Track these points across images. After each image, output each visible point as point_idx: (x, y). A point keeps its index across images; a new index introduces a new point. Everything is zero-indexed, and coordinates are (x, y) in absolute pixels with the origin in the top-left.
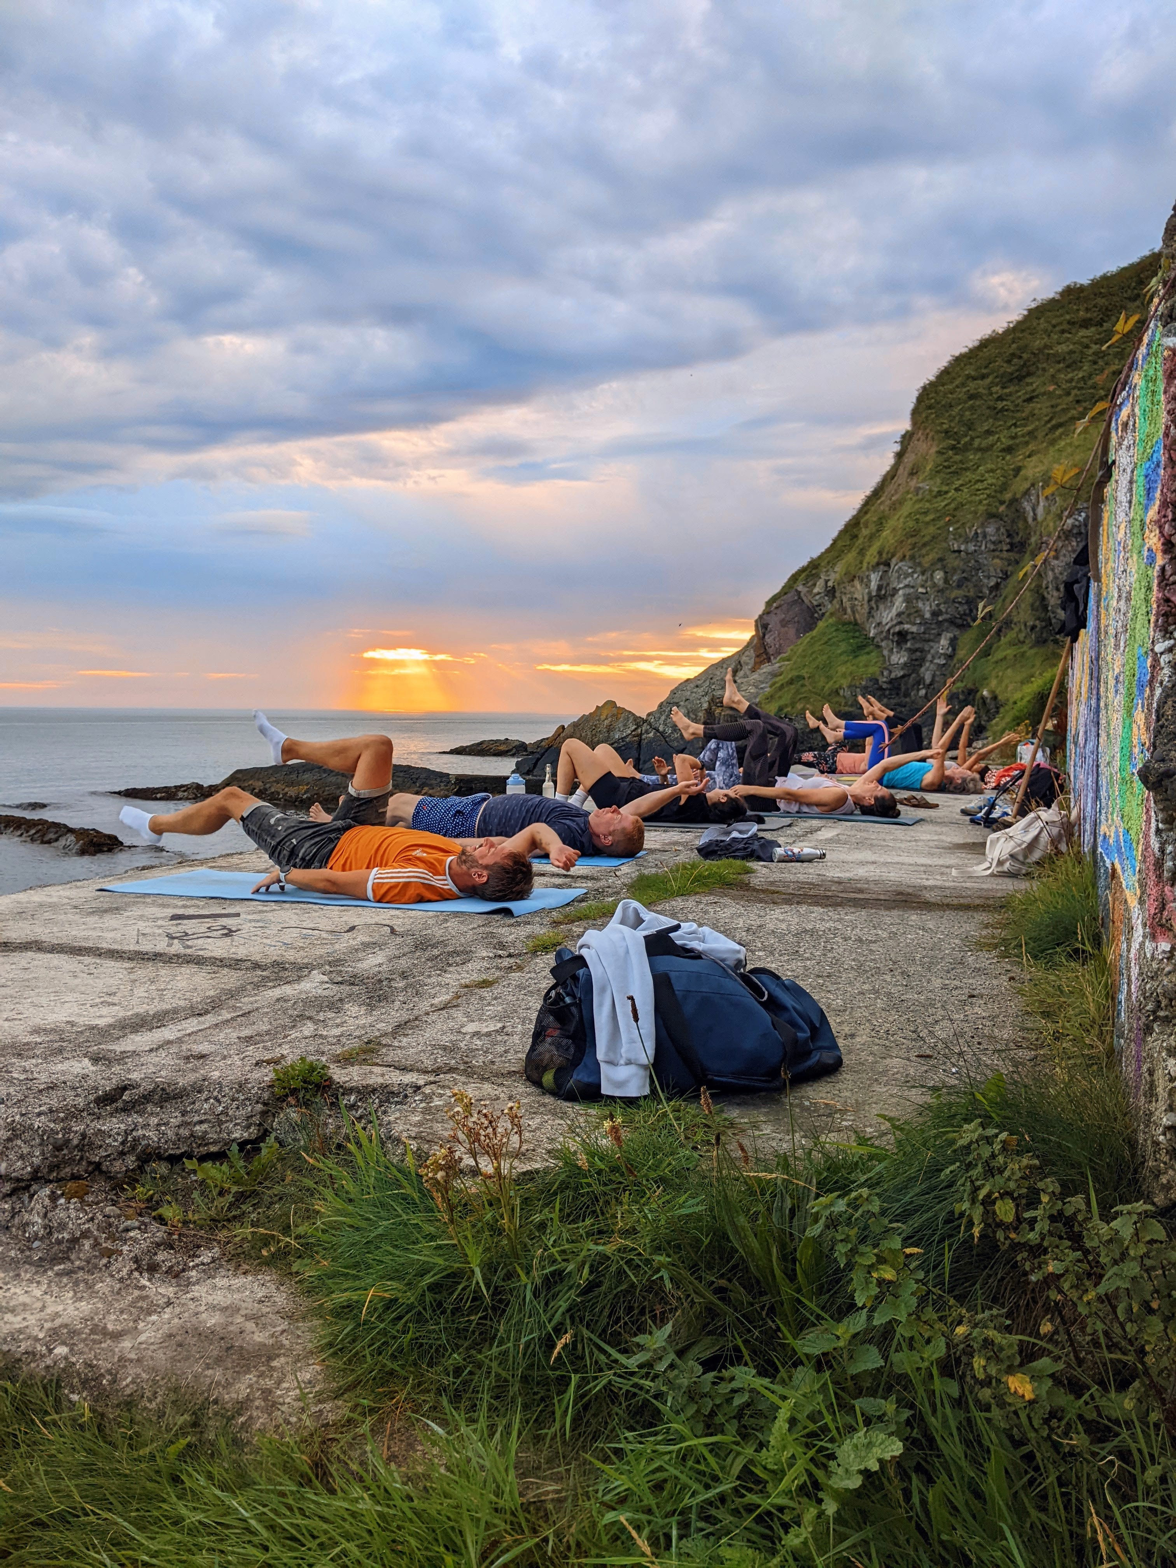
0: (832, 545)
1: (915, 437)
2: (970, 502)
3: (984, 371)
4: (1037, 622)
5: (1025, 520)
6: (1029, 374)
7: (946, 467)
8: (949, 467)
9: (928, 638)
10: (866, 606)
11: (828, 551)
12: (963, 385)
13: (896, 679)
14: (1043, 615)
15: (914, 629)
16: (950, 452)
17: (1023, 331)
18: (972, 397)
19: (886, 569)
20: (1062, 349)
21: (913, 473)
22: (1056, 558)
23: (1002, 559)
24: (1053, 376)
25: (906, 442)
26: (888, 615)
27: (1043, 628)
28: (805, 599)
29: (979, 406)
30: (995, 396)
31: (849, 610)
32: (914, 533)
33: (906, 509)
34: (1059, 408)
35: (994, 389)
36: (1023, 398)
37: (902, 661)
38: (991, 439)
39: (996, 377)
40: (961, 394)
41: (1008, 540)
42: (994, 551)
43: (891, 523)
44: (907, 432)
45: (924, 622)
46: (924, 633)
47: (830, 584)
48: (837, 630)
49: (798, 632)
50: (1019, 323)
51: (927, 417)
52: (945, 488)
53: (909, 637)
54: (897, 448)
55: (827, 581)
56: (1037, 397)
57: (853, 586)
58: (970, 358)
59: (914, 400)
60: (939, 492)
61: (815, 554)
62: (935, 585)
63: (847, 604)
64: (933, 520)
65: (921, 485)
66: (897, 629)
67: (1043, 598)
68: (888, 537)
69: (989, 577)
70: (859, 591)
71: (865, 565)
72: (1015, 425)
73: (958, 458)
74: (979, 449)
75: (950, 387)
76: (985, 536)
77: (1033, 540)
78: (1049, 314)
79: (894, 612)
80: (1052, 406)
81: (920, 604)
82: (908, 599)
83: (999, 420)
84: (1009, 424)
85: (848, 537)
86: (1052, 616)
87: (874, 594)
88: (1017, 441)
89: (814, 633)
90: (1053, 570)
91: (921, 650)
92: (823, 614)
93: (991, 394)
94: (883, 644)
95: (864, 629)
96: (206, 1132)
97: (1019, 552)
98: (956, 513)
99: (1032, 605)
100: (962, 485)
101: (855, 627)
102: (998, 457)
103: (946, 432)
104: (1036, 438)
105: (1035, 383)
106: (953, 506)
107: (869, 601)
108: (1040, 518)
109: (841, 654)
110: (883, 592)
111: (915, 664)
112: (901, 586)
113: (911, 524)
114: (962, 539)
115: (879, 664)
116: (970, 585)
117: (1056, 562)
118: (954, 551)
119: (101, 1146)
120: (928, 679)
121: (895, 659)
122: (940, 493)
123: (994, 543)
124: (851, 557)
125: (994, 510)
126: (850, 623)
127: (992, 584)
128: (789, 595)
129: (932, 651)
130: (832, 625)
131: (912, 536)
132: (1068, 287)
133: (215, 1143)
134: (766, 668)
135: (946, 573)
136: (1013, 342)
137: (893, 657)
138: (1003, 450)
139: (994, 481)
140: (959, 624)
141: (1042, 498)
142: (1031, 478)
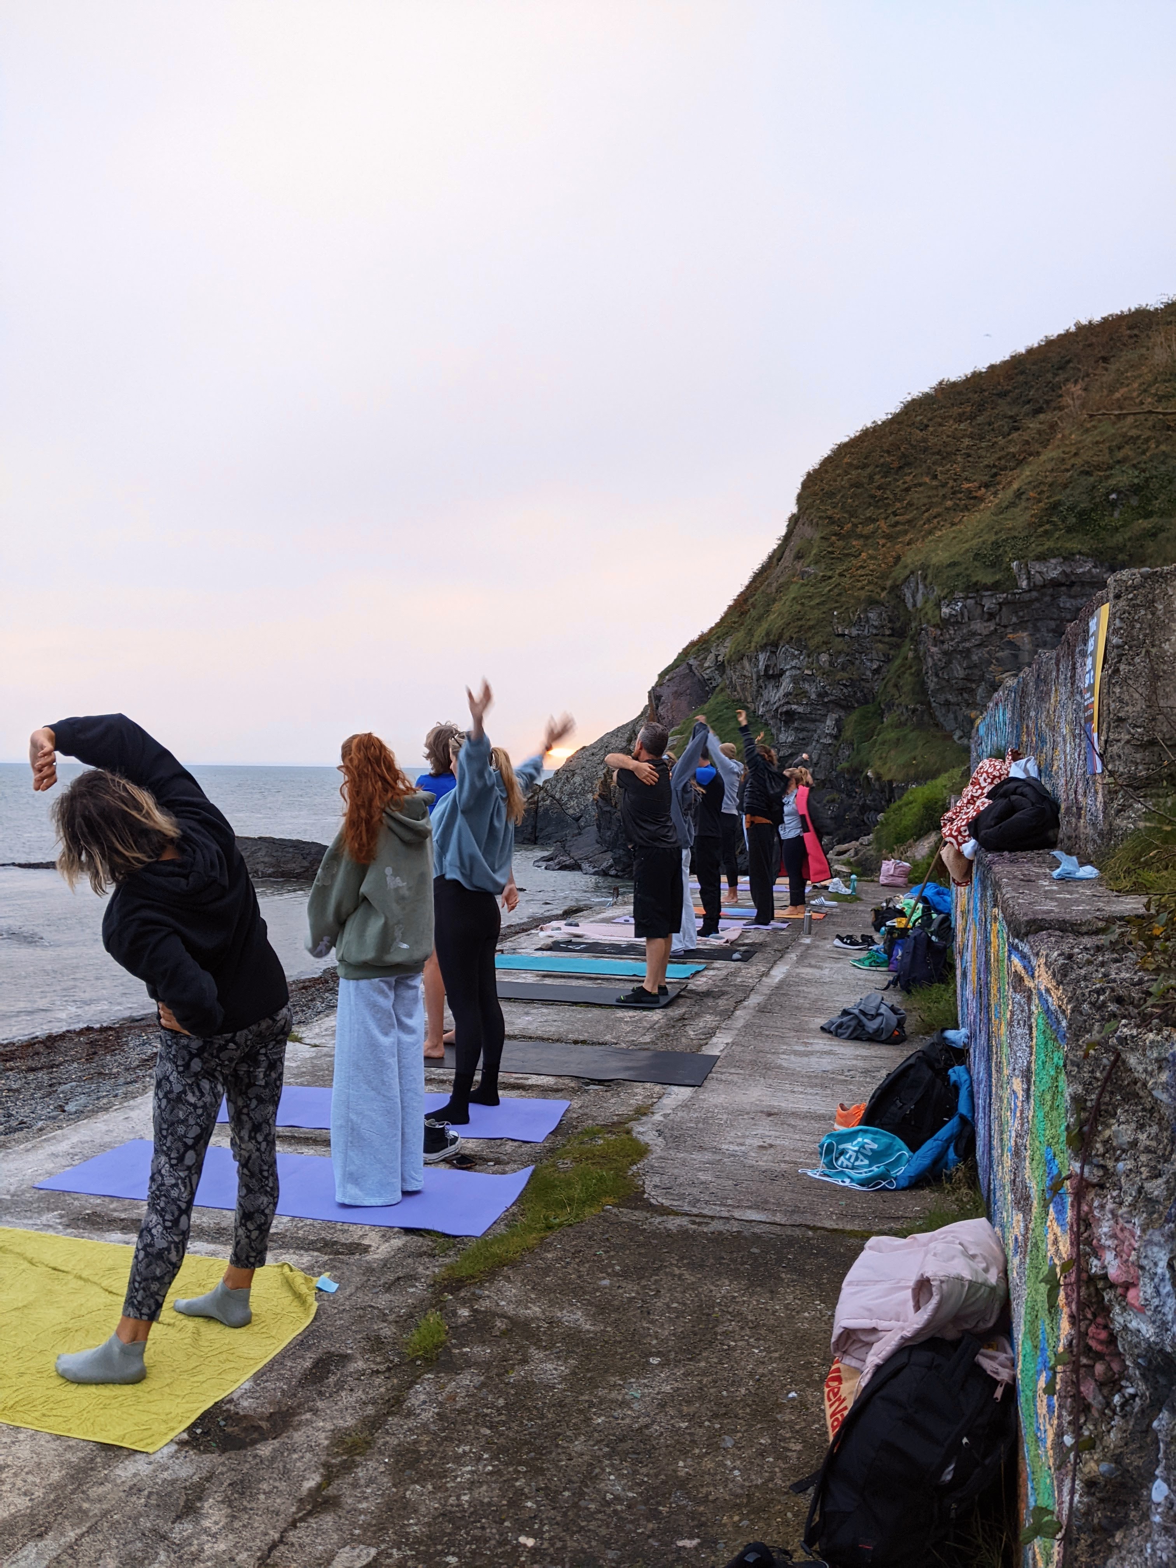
1: (801, 522)
2: (853, 588)
3: (865, 460)
4: (918, 706)
5: (905, 606)
6: (907, 465)
7: (829, 553)
8: (832, 553)
9: (814, 717)
10: (754, 684)
11: (718, 625)
12: (847, 473)
14: (923, 699)
15: (800, 709)
16: (833, 538)
18: (853, 485)
19: (774, 649)
20: (937, 442)
21: (799, 556)
22: (935, 645)
23: (884, 643)
24: (929, 468)
25: (792, 526)
26: (775, 695)
27: (922, 712)
28: (696, 672)
29: (861, 494)
30: (876, 485)
31: (738, 688)
32: (800, 617)
33: (793, 591)
34: (935, 499)
35: (875, 478)
36: (902, 487)
37: (790, 739)
38: (872, 526)
39: (877, 467)
40: (844, 481)
41: (889, 625)
42: (876, 635)
43: (776, 607)
44: (793, 515)
45: (810, 703)
46: (810, 713)
47: (720, 658)
48: (727, 708)
49: (690, 704)
51: (811, 503)
52: (829, 573)
53: (796, 717)
54: (785, 530)
55: (717, 656)
57: (742, 665)
59: (800, 486)
60: (824, 576)
62: (820, 667)
63: (737, 682)
64: (818, 604)
65: (806, 569)
66: (785, 708)
67: (923, 683)
68: (775, 619)
69: (872, 660)
70: (748, 669)
71: (754, 645)
72: (895, 513)
73: (841, 544)
74: (861, 536)
75: (833, 474)
76: (867, 620)
77: (913, 625)
78: (925, 408)
79: (781, 692)
80: (928, 497)
81: (806, 686)
82: (795, 680)
83: (879, 508)
84: (889, 512)
85: (737, 615)
86: (931, 700)
87: (762, 673)
88: (897, 529)
90: (932, 657)
91: (808, 730)
92: (714, 689)
93: (872, 483)
94: (772, 722)
97: (900, 637)
98: (839, 598)
99: (913, 689)
100: (845, 571)
102: (879, 544)
103: (830, 518)
104: (915, 526)
105: (913, 473)
106: (836, 591)
107: (758, 679)
108: (919, 605)
109: (730, 731)
110: (771, 672)
111: (802, 743)
112: (788, 667)
113: (797, 607)
114: (846, 624)
116: (854, 667)
117: (935, 649)
118: (839, 635)
121: (782, 737)
122: (824, 578)
123: (876, 627)
124: (741, 634)
125: (876, 596)
127: (875, 667)
128: (681, 668)
129: (818, 731)
130: (723, 702)
131: (798, 619)
132: (942, 382)
135: (831, 655)
136: (892, 433)
137: (780, 736)
139: (875, 568)
140: (843, 704)
141: (921, 586)
142: (911, 566)
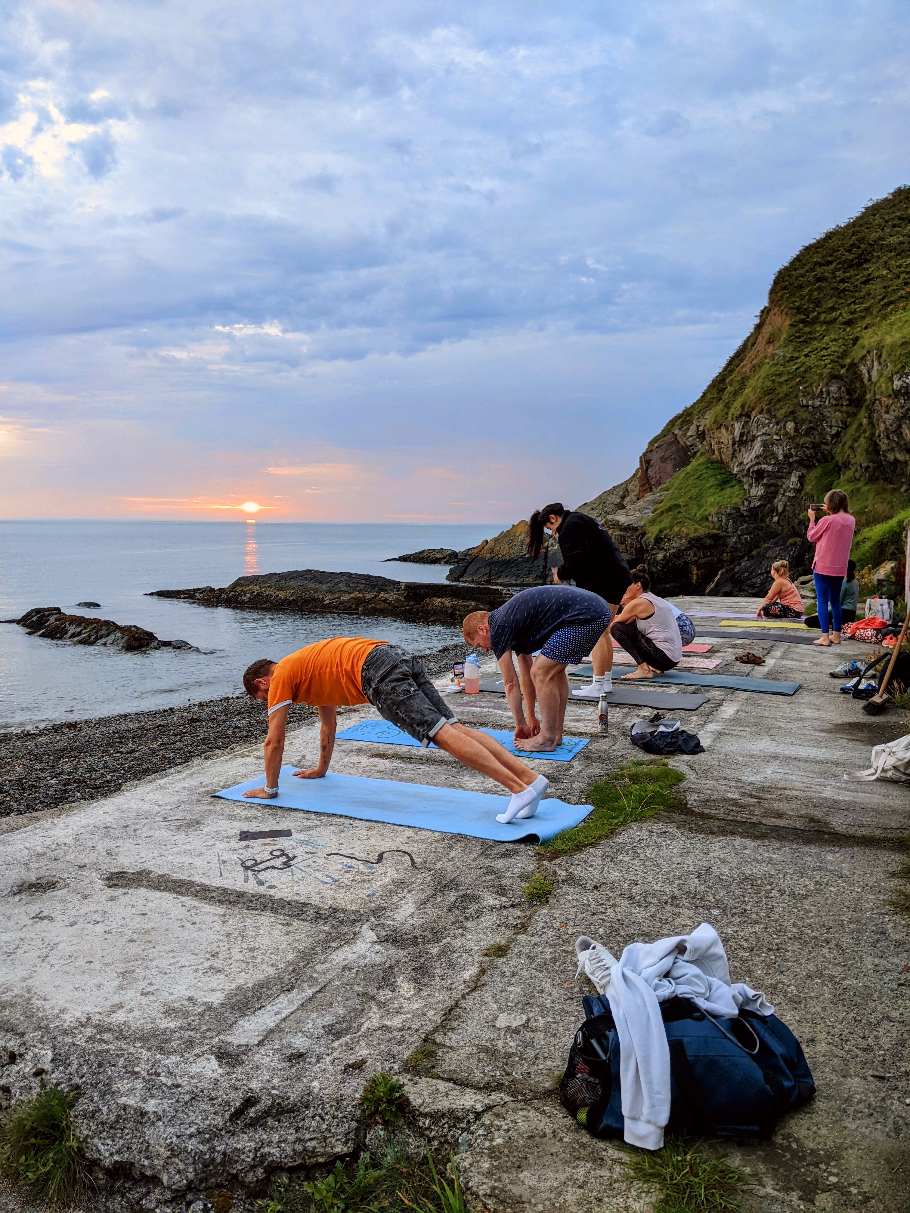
0: (702, 397)
1: (772, 312)
2: (818, 366)
3: (830, 259)
4: (871, 464)
5: (862, 380)
6: (867, 261)
7: (796, 337)
8: (800, 337)
9: (781, 474)
10: (730, 449)
11: (699, 401)
12: (812, 270)
13: (755, 508)
14: (875, 458)
15: (770, 468)
16: (801, 325)
17: (861, 226)
18: (819, 279)
19: (747, 419)
20: (893, 240)
21: (770, 341)
22: (887, 412)
23: (842, 412)
24: (886, 262)
25: (764, 317)
26: (748, 457)
27: (874, 469)
28: (680, 440)
29: (825, 287)
30: (838, 279)
31: (716, 452)
32: (771, 391)
33: (764, 372)
34: (890, 289)
35: (838, 273)
36: (860, 280)
37: (759, 494)
38: (834, 314)
39: (840, 263)
40: (811, 276)
41: (847, 397)
42: (836, 405)
43: (752, 383)
44: (766, 308)
45: (778, 463)
46: (778, 472)
47: (701, 428)
48: (707, 468)
49: (675, 466)
50: (858, 218)
51: (782, 296)
52: (796, 355)
53: (765, 475)
54: (757, 321)
55: (698, 427)
56: (872, 279)
57: (720, 433)
58: (817, 248)
59: (772, 283)
60: (792, 357)
61: (689, 405)
62: (787, 433)
63: (715, 447)
64: (786, 381)
65: (777, 352)
66: (756, 468)
67: (876, 445)
68: (749, 394)
69: (831, 427)
70: (725, 436)
71: (730, 416)
72: (854, 302)
73: (807, 329)
74: (825, 322)
75: (801, 271)
76: (828, 393)
77: (868, 397)
78: (884, 211)
79: (753, 454)
80: (885, 287)
81: (775, 448)
82: (765, 445)
83: (841, 298)
84: (849, 302)
85: (715, 391)
86: (883, 459)
87: (737, 439)
88: (856, 316)
89: (689, 468)
90: (884, 422)
91: (776, 485)
92: (695, 453)
93: (835, 277)
94: (744, 480)
95: (728, 466)
96: (315, 1148)
97: (856, 407)
98: (804, 375)
99: (867, 450)
100: (810, 352)
101: (721, 466)
102: (840, 328)
103: (798, 308)
104: (871, 313)
105: (871, 268)
106: (802, 369)
107: (733, 444)
108: (874, 379)
109: (710, 487)
110: (745, 438)
111: (769, 496)
112: (760, 433)
113: (768, 384)
114: (809, 397)
115: (741, 496)
116: (816, 432)
117: (887, 416)
118: (803, 406)
119: (237, 1161)
120: (780, 508)
121: (753, 492)
122: (792, 359)
123: (836, 399)
124: (719, 408)
125: (837, 373)
126: (717, 462)
127: (834, 432)
128: (668, 437)
129: (784, 486)
130: (703, 464)
131: (769, 394)
132: (899, 189)
133: (322, 1155)
134: (649, 497)
135: (796, 423)
136: (853, 235)
137: (751, 491)
138: (844, 323)
139: (837, 349)
140: (807, 464)
141: (876, 363)
142: (867, 347)
